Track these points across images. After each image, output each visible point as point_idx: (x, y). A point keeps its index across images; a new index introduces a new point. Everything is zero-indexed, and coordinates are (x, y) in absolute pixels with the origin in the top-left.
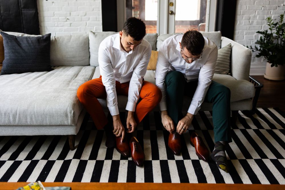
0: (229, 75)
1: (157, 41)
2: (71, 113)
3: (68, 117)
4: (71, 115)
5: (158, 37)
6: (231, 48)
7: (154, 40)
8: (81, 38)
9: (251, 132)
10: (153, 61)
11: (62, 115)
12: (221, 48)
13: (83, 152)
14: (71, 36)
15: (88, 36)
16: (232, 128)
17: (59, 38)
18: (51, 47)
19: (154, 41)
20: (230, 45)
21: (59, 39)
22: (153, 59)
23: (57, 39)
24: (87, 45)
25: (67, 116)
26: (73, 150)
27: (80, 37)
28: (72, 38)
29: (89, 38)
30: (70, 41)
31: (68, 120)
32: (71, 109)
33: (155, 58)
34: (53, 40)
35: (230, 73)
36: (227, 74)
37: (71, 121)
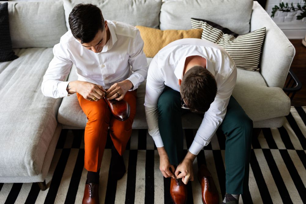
0: (257, 71)
1: (160, 12)
2: (29, 164)
3: (27, 168)
4: (31, 167)
5: (163, 6)
6: (265, 32)
7: (156, 10)
8: (53, 8)
9: (276, 155)
10: (153, 45)
11: (17, 167)
12: (250, 32)
13: (57, 194)
14: (38, 3)
15: (62, 3)
16: (252, 148)
17: (21, 8)
18: (11, 22)
19: (157, 13)
20: (264, 29)
21: (21, 10)
22: (154, 43)
23: (18, 10)
24: (63, 18)
25: (24, 167)
26: (44, 190)
27: (50, 6)
28: (40, 7)
29: (63, 7)
30: (37, 13)
31: (27, 172)
32: (30, 158)
33: (156, 42)
34: (12, 12)
35: (259, 68)
36: (255, 70)
37: (30, 173)
